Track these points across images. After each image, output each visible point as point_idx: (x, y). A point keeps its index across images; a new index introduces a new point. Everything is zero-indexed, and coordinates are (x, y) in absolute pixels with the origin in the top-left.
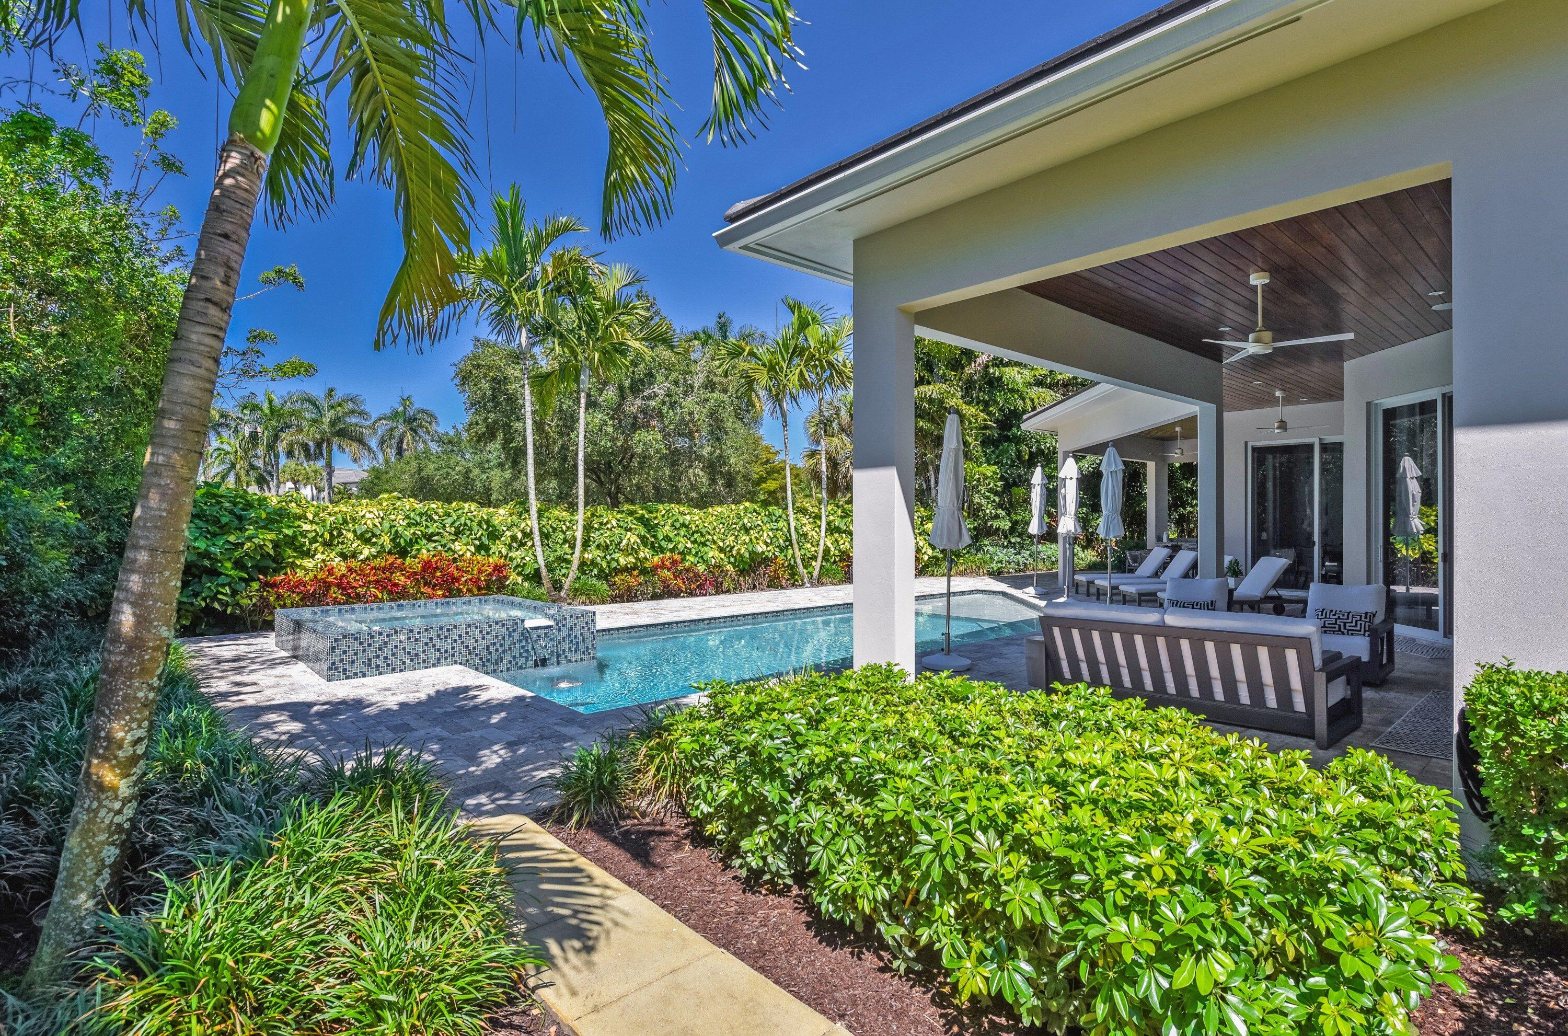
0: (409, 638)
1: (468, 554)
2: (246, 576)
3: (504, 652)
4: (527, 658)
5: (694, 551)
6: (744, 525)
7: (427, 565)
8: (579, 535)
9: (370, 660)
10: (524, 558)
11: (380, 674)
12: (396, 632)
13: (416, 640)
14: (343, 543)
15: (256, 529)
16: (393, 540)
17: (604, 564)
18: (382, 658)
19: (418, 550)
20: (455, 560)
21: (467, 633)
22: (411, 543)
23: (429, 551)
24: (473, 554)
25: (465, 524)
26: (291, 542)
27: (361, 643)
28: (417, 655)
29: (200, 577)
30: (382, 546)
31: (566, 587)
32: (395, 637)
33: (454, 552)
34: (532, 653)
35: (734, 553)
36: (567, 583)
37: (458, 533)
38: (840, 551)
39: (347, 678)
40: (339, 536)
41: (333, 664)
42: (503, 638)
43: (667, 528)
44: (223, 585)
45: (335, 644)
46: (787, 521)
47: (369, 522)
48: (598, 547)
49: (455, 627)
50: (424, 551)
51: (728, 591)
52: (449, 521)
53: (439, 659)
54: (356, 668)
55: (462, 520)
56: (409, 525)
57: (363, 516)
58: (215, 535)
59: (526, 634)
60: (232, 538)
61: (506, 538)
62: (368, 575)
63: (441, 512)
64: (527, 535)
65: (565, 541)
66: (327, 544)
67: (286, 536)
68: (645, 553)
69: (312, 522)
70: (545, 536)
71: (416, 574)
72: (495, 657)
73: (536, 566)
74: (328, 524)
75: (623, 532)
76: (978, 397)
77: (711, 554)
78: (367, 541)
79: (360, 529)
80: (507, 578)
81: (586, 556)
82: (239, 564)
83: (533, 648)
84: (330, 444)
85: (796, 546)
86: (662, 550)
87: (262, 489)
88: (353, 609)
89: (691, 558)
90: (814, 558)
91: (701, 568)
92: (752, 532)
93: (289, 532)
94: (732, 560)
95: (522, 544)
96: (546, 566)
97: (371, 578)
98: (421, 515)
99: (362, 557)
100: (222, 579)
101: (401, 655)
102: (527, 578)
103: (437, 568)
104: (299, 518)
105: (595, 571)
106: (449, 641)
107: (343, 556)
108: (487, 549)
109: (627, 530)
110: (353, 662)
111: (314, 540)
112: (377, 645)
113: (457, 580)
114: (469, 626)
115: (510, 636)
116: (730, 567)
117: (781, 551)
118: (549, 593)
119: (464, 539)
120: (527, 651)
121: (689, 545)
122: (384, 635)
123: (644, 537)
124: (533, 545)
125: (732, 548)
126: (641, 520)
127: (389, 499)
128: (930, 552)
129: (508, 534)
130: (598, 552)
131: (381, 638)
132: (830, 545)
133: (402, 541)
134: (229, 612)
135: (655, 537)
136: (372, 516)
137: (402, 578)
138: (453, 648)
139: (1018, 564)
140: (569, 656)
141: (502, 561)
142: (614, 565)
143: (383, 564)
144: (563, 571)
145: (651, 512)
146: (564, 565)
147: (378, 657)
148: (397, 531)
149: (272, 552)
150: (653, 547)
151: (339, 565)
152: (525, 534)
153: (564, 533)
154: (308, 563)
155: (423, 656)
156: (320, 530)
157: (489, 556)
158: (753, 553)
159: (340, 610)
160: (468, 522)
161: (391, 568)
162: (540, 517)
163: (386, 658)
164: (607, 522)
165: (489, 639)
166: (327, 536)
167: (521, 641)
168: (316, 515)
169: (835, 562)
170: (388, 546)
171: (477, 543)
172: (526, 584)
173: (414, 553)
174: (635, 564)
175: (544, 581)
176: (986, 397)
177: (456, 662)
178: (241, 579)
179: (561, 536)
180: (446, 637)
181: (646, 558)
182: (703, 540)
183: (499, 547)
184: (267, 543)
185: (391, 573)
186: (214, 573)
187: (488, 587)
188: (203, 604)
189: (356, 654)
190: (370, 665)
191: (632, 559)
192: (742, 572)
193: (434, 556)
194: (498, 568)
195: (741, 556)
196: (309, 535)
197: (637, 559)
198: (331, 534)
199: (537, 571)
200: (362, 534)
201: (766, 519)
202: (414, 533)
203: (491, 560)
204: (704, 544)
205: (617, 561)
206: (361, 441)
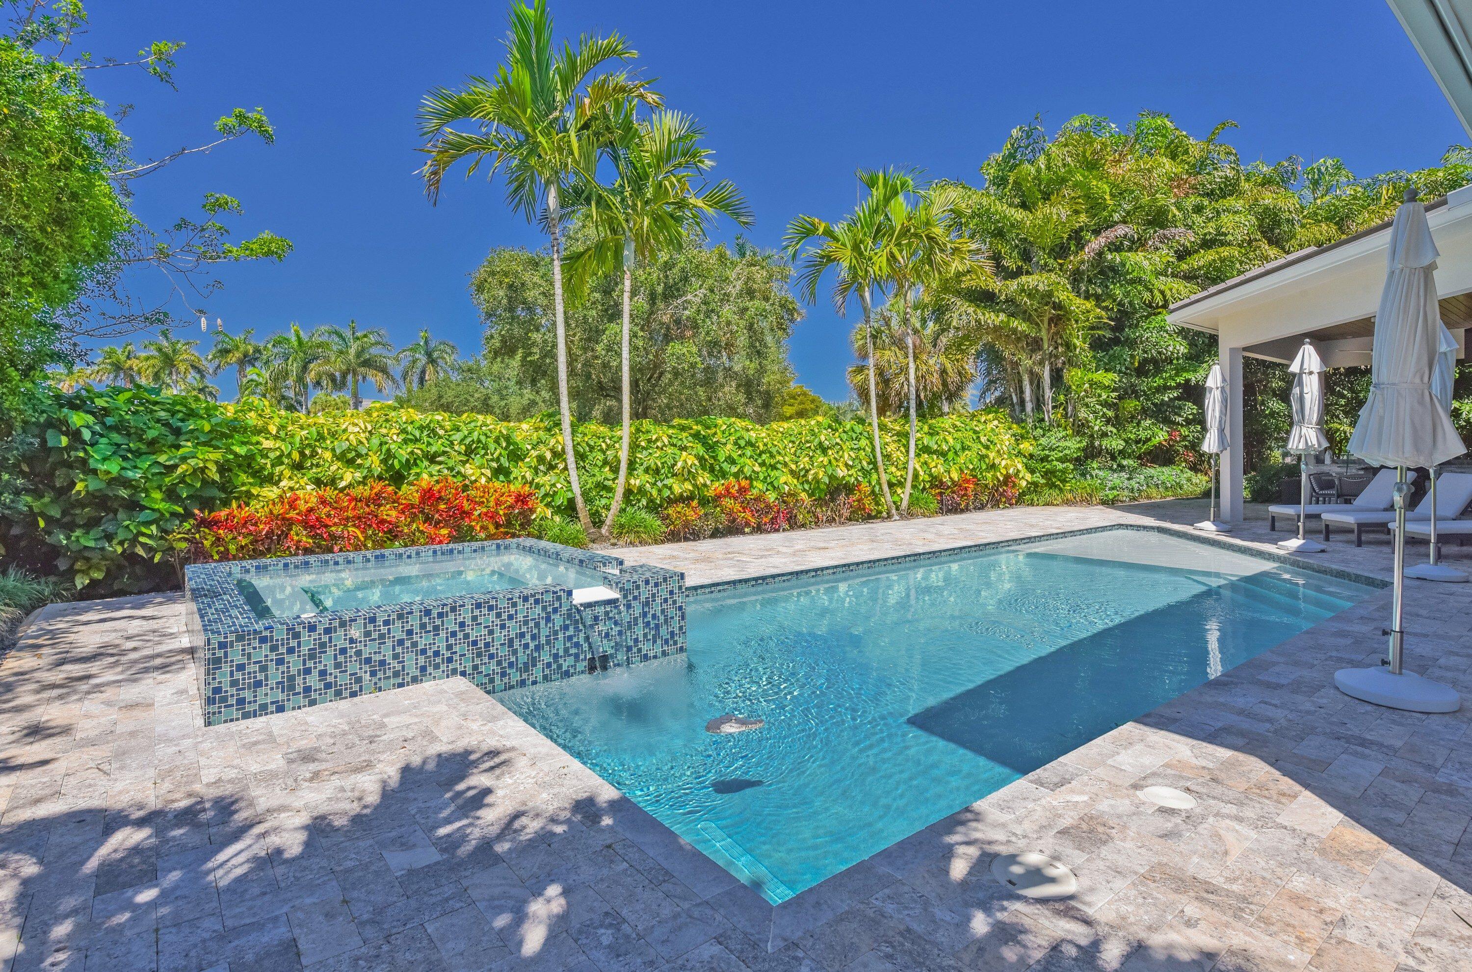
0: (367, 634)
1: (483, 480)
2: (181, 510)
3: (538, 648)
4: (577, 656)
5: (761, 476)
6: (820, 443)
7: (428, 496)
8: (624, 455)
9: (291, 678)
10: (554, 485)
11: (313, 703)
12: (343, 624)
13: (382, 636)
14: (318, 465)
15: (195, 447)
16: (384, 461)
17: (655, 493)
18: (315, 673)
19: (418, 474)
20: (465, 488)
21: (474, 618)
22: (408, 465)
23: (432, 476)
24: (489, 480)
25: (479, 441)
27: (274, 648)
28: (382, 663)
29: (115, 512)
30: (370, 469)
31: (608, 522)
32: (341, 632)
33: (465, 477)
34: (586, 646)
35: (810, 477)
36: (610, 517)
37: (470, 452)
38: (931, 475)
39: (246, 716)
40: (312, 456)
41: (217, 690)
42: (537, 625)
43: (729, 446)
44: (147, 524)
45: (220, 653)
46: (870, 439)
47: (352, 437)
48: (647, 470)
49: (453, 609)
50: (425, 476)
51: (803, 526)
52: (457, 437)
53: (423, 669)
54: (265, 696)
55: (475, 435)
56: (406, 441)
57: (345, 431)
58: (138, 454)
59: (575, 616)
60: (162, 459)
61: (531, 459)
62: (346, 509)
63: (448, 425)
64: (558, 455)
65: (605, 462)
66: (296, 467)
67: (236, 455)
68: (704, 478)
69: (276, 437)
70: (581, 457)
71: (413, 506)
72: (522, 657)
73: (570, 495)
74: (297, 439)
75: (678, 452)
76: (1087, 291)
77: (783, 479)
78: (350, 462)
79: (341, 446)
80: (532, 511)
81: (632, 481)
82: (171, 495)
83: (587, 638)
84: (355, 374)
85: (881, 469)
86: (724, 474)
88: (307, 563)
89: (759, 485)
90: (901, 484)
91: (771, 497)
92: (830, 452)
93: (241, 450)
94: (807, 487)
95: (552, 467)
96: (582, 495)
97: (350, 514)
98: (421, 428)
99: (343, 484)
100: (146, 515)
101: (353, 667)
102: (558, 510)
103: (440, 498)
104: (258, 431)
105: (644, 502)
106: (443, 634)
107: (318, 482)
108: (507, 473)
109: (683, 449)
110: (258, 684)
111: (278, 461)
112: (305, 650)
113: (468, 514)
114: (478, 606)
115: (548, 619)
116: (803, 495)
117: (865, 477)
118: (586, 529)
119: (478, 460)
120: (577, 645)
121: (757, 468)
122: (320, 629)
123: (703, 457)
124: (566, 468)
125: (807, 471)
126: (696, 436)
127: (381, 408)
128: (1028, 476)
129: (534, 453)
130: (647, 477)
131: (315, 635)
132: (919, 469)
133: (396, 462)
134: (156, 560)
135: (715, 458)
136: (357, 429)
137: (394, 513)
138: (449, 647)
139: (1132, 490)
140: (645, 648)
141: (527, 488)
142: (666, 493)
143: (367, 494)
144: (604, 501)
145: (708, 428)
146: (603, 493)
147: (308, 671)
148: (389, 450)
149: (217, 477)
150: (712, 470)
151: (309, 495)
152: (555, 454)
153: (604, 452)
154: (271, 493)
155: (394, 664)
156: (285, 448)
157: (509, 482)
158: (832, 477)
159: (286, 565)
160: (483, 438)
161: (376, 500)
162: (574, 432)
163: (323, 673)
164: (657, 440)
165: (513, 629)
166: (296, 456)
167: (566, 628)
168: (282, 427)
169: (924, 489)
170: (378, 469)
171: (495, 465)
172: (557, 519)
173: (411, 478)
174: (692, 492)
175: (581, 515)
176: (1099, 291)
177: (454, 672)
178: (174, 514)
179: (601, 457)
180: (436, 628)
181: (705, 485)
182: (773, 462)
183: (522, 471)
184: (209, 465)
185: (380, 506)
186: (134, 506)
187: (509, 524)
188: (119, 550)
189: (264, 669)
190: (292, 687)
191: (688, 486)
192: (820, 502)
193: (437, 482)
194: (522, 499)
195: (818, 482)
196: (272, 455)
197: (695, 486)
198: (302, 454)
199: (571, 502)
200: (343, 454)
201: (845, 436)
202: (412, 453)
203: (512, 488)
204: (774, 467)
205: (670, 488)
206: (385, 371)
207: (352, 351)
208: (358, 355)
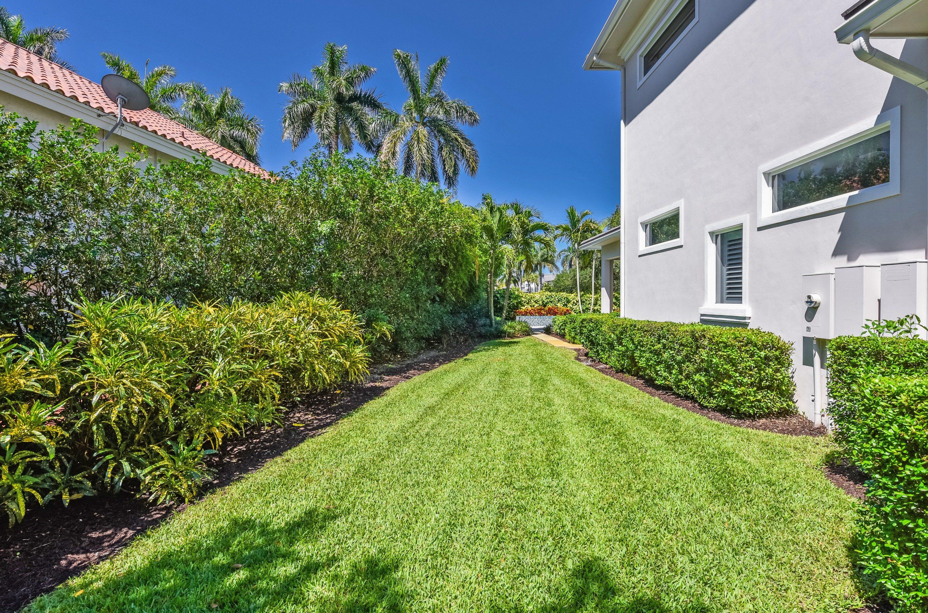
1: (562, 307)
7: (549, 309)
8: (593, 302)
10: (577, 308)
14: (531, 303)
15: (513, 300)
22: (547, 303)
26: (520, 303)
30: (540, 304)
33: (558, 306)
37: (559, 301)
47: (537, 298)
50: (550, 305)
52: (557, 298)
55: (560, 297)
56: (547, 299)
61: (572, 303)
62: (536, 311)
63: (555, 295)
64: (578, 302)
66: (528, 303)
67: (519, 301)
69: (525, 298)
70: (582, 302)
71: (547, 311)
74: (528, 298)
78: (536, 303)
81: (595, 308)
82: (510, 307)
84: (540, 265)
87: (515, 285)
95: (576, 304)
96: (583, 310)
98: (549, 296)
99: (535, 306)
103: (552, 310)
104: (522, 297)
107: (531, 306)
111: (525, 302)
133: (545, 303)
137: (544, 312)
141: (571, 309)
148: (544, 300)
149: (516, 305)
151: (530, 308)
154: (523, 308)
157: (567, 307)
161: (541, 309)
171: (564, 304)
173: (547, 306)
183: (570, 305)
184: (515, 303)
198: (529, 301)
200: (535, 301)
202: (548, 301)
206: (553, 263)
207: (539, 255)
208: (542, 256)
